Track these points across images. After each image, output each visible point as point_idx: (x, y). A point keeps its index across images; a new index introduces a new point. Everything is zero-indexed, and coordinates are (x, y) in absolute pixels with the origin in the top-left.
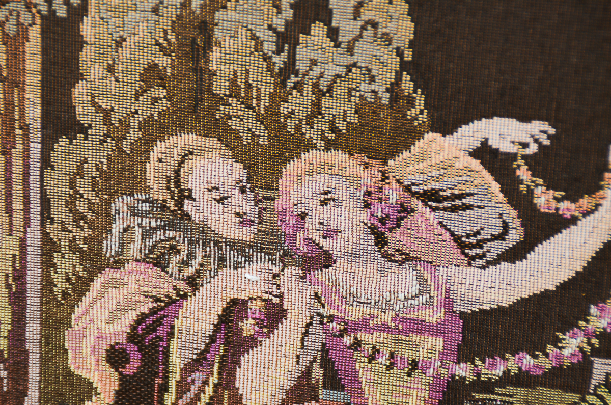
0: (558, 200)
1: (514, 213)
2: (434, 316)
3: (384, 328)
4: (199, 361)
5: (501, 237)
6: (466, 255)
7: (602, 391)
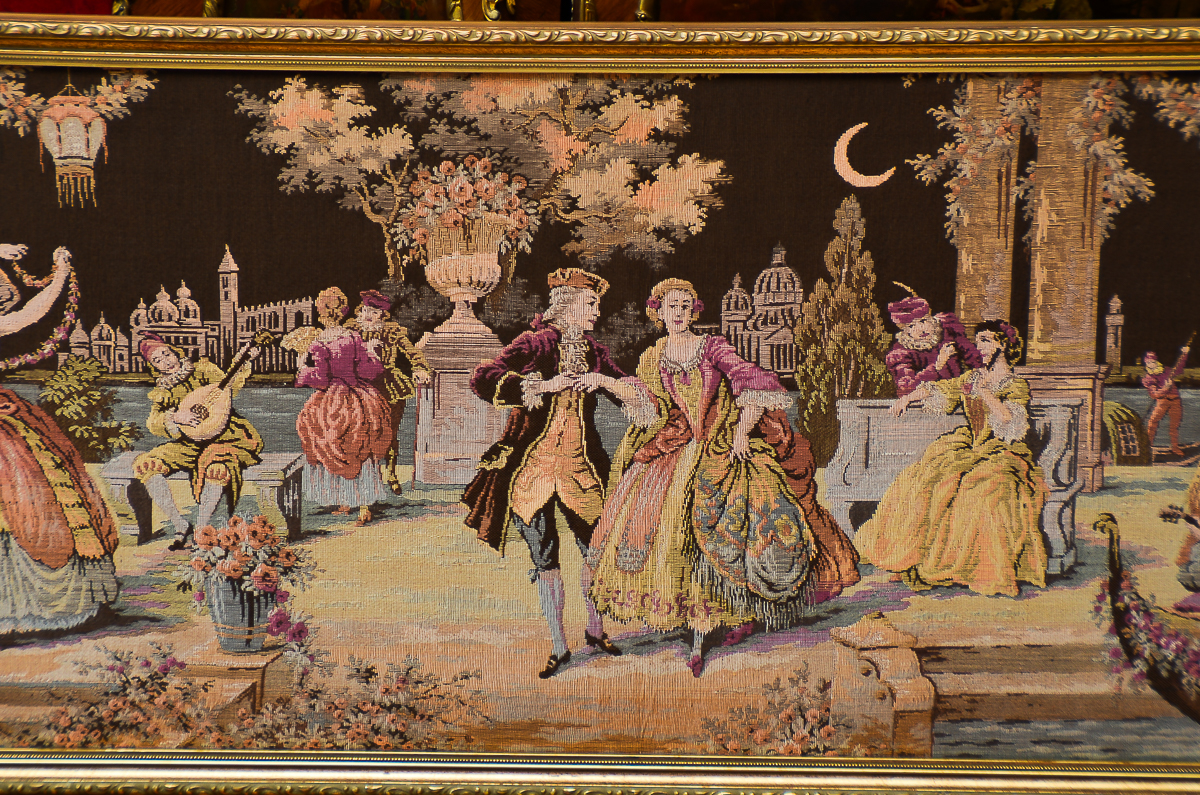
7: (64, 368)
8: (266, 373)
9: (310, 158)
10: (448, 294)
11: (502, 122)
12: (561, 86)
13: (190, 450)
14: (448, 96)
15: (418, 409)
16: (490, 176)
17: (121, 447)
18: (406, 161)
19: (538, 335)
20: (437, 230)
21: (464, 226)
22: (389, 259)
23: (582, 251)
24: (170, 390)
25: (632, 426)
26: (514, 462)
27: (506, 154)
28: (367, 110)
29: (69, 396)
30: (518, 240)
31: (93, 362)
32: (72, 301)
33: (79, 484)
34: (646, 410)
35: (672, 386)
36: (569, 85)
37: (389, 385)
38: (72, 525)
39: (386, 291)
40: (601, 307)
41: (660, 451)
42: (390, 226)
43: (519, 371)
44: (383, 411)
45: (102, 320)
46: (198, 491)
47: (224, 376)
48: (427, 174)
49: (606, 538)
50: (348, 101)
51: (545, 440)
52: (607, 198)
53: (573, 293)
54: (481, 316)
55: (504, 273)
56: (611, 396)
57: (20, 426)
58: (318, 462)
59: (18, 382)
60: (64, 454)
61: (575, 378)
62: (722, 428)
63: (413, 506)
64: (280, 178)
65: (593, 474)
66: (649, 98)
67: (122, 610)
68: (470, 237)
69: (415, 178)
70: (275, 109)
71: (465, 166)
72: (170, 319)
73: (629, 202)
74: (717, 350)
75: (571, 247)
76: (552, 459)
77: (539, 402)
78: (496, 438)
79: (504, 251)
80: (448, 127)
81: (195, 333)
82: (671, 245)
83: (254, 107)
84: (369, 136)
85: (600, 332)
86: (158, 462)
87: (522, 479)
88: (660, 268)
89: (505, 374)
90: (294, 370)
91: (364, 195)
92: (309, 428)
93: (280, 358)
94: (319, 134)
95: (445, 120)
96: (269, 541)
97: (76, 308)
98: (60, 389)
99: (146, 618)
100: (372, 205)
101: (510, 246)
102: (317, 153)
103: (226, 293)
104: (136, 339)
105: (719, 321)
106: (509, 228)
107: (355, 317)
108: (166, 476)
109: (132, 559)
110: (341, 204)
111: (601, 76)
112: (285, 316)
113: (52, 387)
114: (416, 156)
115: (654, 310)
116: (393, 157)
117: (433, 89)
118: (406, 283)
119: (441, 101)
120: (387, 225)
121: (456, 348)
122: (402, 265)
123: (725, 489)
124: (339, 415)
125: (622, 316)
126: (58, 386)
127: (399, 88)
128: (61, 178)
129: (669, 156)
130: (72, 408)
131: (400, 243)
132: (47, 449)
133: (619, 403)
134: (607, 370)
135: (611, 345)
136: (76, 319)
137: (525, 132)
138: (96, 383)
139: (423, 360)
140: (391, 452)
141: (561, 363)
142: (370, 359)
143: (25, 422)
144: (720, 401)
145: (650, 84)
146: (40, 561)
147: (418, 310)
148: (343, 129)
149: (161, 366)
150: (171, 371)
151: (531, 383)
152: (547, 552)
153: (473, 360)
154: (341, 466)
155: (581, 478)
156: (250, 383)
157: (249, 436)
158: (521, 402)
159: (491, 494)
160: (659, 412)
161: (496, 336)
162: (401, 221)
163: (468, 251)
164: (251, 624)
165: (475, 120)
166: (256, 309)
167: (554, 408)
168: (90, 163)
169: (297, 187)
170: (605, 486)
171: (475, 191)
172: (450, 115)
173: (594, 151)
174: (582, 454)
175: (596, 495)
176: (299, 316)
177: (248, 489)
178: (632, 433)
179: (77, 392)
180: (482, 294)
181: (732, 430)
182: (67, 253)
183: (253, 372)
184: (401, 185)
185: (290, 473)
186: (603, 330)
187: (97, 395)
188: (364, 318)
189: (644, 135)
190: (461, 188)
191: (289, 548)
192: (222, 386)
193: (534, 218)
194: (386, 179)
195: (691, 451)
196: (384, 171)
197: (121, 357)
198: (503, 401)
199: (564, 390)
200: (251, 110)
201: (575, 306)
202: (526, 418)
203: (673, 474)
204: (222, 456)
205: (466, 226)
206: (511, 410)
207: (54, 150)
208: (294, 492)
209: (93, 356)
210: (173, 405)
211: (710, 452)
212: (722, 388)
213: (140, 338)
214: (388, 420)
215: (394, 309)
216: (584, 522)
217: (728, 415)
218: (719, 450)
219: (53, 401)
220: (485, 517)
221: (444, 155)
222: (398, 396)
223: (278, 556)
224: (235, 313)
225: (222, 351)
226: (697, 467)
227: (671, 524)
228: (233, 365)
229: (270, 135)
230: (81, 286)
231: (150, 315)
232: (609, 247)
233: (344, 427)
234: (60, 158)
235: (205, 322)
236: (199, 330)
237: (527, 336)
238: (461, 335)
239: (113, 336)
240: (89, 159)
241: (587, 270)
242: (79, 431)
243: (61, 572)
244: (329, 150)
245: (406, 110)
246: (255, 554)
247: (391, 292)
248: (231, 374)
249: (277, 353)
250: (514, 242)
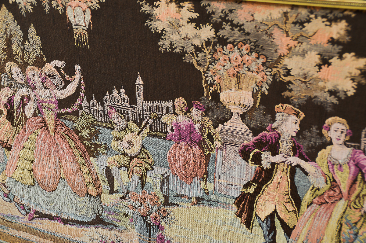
0: (69, 77)
1: (62, 79)
2: (53, 100)
3: (46, 102)
4: (18, 108)
5: (61, 84)
6: (57, 88)
7: (81, 116)
8: (155, 131)
9: (171, 36)
10: (230, 108)
11: (256, 27)
12: (285, 11)
13: (127, 159)
14: (231, 11)
15: (216, 159)
16: (250, 54)
17: (102, 153)
18: (212, 42)
19: (270, 134)
20: (225, 77)
21: (237, 77)
22: (204, 88)
23: (292, 97)
24: (119, 132)
25: (312, 186)
26: (257, 191)
27: (257, 43)
28: (195, 15)
29: (83, 128)
30: (262, 87)
31: (91, 115)
32: (83, 88)
33: (88, 165)
34: (320, 180)
35: (333, 170)
36: (289, 10)
37: (204, 146)
38: (86, 181)
39: (203, 103)
40: (300, 126)
41: (326, 201)
42: (205, 73)
43: (261, 150)
44: (202, 157)
45: (94, 98)
46: (130, 177)
47: (139, 130)
48: (221, 49)
49: (298, 236)
50: (187, 10)
51: (271, 184)
52: (305, 71)
53: (287, 117)
54: (244, 121)
55: (255, 102)
56: (303, 170)
57: (67, 137)
58: (176, 174)
59: (65, 119)
60: (82, 152)
61: (286, 158)
62: (358, 196)
63: (214, 201)
64: (159, 44)
65: (293, 205)
66: (330, 21)
67: (104, 219)
68: (239, 83)
69: (216, 51)
70: (156, 11)
71: (238, 47)
72: (118, 102)
73: (316, 75)
74: (358, 157)
75: (287, 94)
76: (275, 194)
77: (269, 166)
78: (250, 179)
79: (255, 91)
80: (230, 27)
81: (128, 109)
82: (337, 100)
83: (148, 9)
84: (196, 28)
85: (299, 138)
86: (116, 162)
87: (261, 200)
88: (330, 110)
89: (254, 150)
90: (166, 132)
91: (194, 56)
92: (172, 159)
93: (161, 126)
94: (175, 25)
95: (229, 23)
96: (157, 204)
97: (84, 92)
98: (80, 125)
99: (112, 224)
100: (197, 61)
101: (258, 89)
102: (174, 34)
103: (139, 94)
104: (106, 108)
105: (360, 142)
106: (258, 81)
107: (190, 113)
108: (119, 168)
109: (108, 199)
110: (184, 59)
111: (305, 7)
112: (162, 108)
113: (77, 123)
114: (216, 40)
115: (326, 131)
116: (206, 39)
117: (224, 7)
118: (212, 100)
119: (228, 13)
120: (204, 72)
121: (233, 133)
122: (210, 92)
123: (358, 226)
124: (184, 155)
125: (310, 131)
126: (80, 123)
127: (209, 5)
128: (76, 34)
129: (339, 53)
130: (84, 133)
131: (209, 81)
132: (77, 148)
133: (306, 174)
134: (302, 157)
135: (304, 145)
136: (84, 96)
137: (267, 33)
138: (92, 124)
139: (219, 137)
140: (205, 176)
141: (280, 150)
142: (196, 133)
143: (69, 136)
144: (358, 183)
145: (331, 13)
146: (75, 193)
147: (217, 114)
148: (185, 24)
149: (115, 121)
150: (119, 124)
151: (266, 156)
152: (271, 236)
153: (241, 141)
154: (185, 177)
155: (287, 205)
156: (149, 135)
157: (149, 158)
158: (261, 165)
159: (247, 204)
160: (326, 182)
161: (251, 131)
162: (210, 71)
163: (239, 89)
164: (150, 237)
165: (243, 25)
166: (150, 103)
167: (276, 170)
168: (86, 29)
169: (166, 49)
170: (299, 212)
171: (243, 61)
172: (232, 21)
173: (300, 46)
174: (288, 194)
175: (294, 215)
176: (168, 108)
177: (149, 180)
178: (312, 189)
179: (86, 127)
180: (245, 111)
181: (363, 198)
182: (80, 67)
183: (150, 130)
184: (209, 54)
185: (165, 176)
186: (301, 137)
187: (93, 129)
188: (194, 113)
189: (326, 40)
190: (236, 58)
191: (165, 208)
192: (139, 134)
193: (269, 77)
194: (203, 50)
195: (341, 205)
196: (202, 46)
197: (101, 115)
198: (253, 163)
199: (281, 163)
200: (147, 11)
201: (287, 123)
202: (263, 172)
203: (331, 213)
204: (139, 164)
205: (238, 77)
206: (256, 168)
207: (73, 21)
208: (166, 185)
209: (91, 113)
210: (121, 139)
211: (352, 207)
212: (360, 177)
213: (108, 108)
214: (203, 162)
215: (207, 111)
216: (288, 226)
217: (361, 190)
218: (356, 207)
219: (78, 129)
220: (244, 213)
221: (229, 41)
222: (208, 151)
223: (160, 211)
224: (143, 103)
225: (138, 119)
226: (344, 213)
227: (330, 237)
228: (142, 126)
229: (155, 23)
230: (86, 83)
231: (111, 99)
232: (305, 96)
233: (186, 161)
234: (75, 25)
235: (131, 105)
236: (129, 108)
237: (265, 134)
238: (235, 128)
239: (98, 106)
240: (85, 27)
241: (294, 106)
242: (88, 143)
243: (83, 199)
244: (179, 33)
245: (212, 17)
246: (152, 208)
247: (205, 103)
248: (142, 130)
249: (159, 123)
250: (260, 88)
